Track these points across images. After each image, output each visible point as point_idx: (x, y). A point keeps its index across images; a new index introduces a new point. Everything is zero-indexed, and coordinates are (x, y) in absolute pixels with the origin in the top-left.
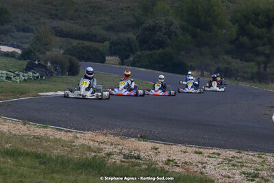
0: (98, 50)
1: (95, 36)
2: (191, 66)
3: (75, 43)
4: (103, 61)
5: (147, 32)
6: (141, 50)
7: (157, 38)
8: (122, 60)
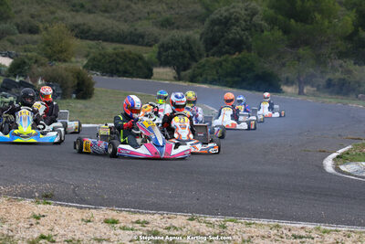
0: (141, 58)
1: (142, 36)
2: (287, 79)
3: (110, 48)
4: (149, 75)
5: (216, 28)
6: (207, 56)
7: (231, 36)
8: (178, 73)
